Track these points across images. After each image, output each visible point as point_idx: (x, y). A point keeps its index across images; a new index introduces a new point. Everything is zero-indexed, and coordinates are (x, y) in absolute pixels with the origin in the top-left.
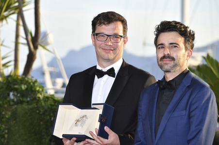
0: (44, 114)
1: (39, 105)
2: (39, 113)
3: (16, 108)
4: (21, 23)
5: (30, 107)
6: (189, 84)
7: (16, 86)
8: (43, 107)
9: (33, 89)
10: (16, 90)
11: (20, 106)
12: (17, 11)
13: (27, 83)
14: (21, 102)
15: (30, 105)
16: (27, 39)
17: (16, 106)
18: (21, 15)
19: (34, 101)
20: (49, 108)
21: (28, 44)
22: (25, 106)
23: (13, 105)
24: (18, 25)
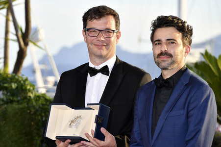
0: (35, 113)
1: (30, 105)
2: (30, 113)
3: (5, 108)
4: (11, 18)
5: (21, 106)
6: (187, 82)
7: (6, 85)
8: (34, 107)
9: (24, 88)
10: (6, 88)
11: (10, 105)
12: (6, 6)
13: (17, 81)
14: (12, 102)
15: (21, 104)
16: (17, 35)
17: (6, 106)
18: (10, 10)
19: (25, 100)
20: (40, 107)
21: (18, 41)
22: (15, 106)
23: (2, 105)
24: (7, 21)
